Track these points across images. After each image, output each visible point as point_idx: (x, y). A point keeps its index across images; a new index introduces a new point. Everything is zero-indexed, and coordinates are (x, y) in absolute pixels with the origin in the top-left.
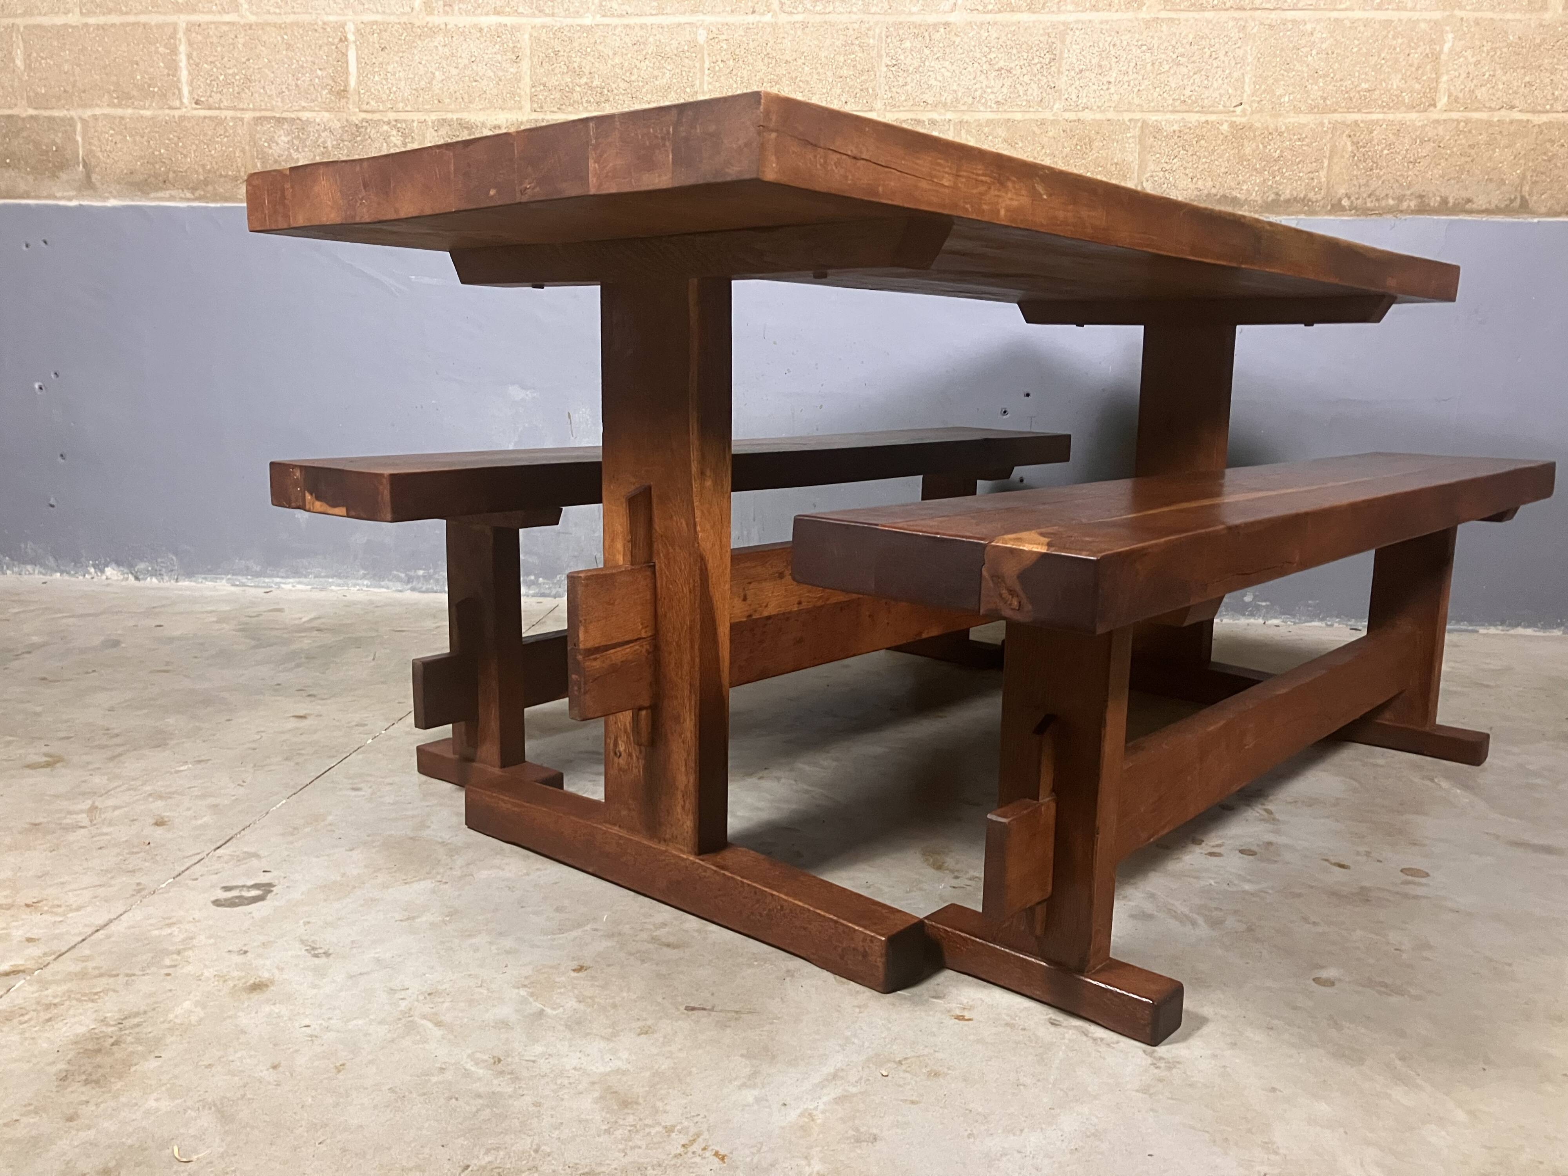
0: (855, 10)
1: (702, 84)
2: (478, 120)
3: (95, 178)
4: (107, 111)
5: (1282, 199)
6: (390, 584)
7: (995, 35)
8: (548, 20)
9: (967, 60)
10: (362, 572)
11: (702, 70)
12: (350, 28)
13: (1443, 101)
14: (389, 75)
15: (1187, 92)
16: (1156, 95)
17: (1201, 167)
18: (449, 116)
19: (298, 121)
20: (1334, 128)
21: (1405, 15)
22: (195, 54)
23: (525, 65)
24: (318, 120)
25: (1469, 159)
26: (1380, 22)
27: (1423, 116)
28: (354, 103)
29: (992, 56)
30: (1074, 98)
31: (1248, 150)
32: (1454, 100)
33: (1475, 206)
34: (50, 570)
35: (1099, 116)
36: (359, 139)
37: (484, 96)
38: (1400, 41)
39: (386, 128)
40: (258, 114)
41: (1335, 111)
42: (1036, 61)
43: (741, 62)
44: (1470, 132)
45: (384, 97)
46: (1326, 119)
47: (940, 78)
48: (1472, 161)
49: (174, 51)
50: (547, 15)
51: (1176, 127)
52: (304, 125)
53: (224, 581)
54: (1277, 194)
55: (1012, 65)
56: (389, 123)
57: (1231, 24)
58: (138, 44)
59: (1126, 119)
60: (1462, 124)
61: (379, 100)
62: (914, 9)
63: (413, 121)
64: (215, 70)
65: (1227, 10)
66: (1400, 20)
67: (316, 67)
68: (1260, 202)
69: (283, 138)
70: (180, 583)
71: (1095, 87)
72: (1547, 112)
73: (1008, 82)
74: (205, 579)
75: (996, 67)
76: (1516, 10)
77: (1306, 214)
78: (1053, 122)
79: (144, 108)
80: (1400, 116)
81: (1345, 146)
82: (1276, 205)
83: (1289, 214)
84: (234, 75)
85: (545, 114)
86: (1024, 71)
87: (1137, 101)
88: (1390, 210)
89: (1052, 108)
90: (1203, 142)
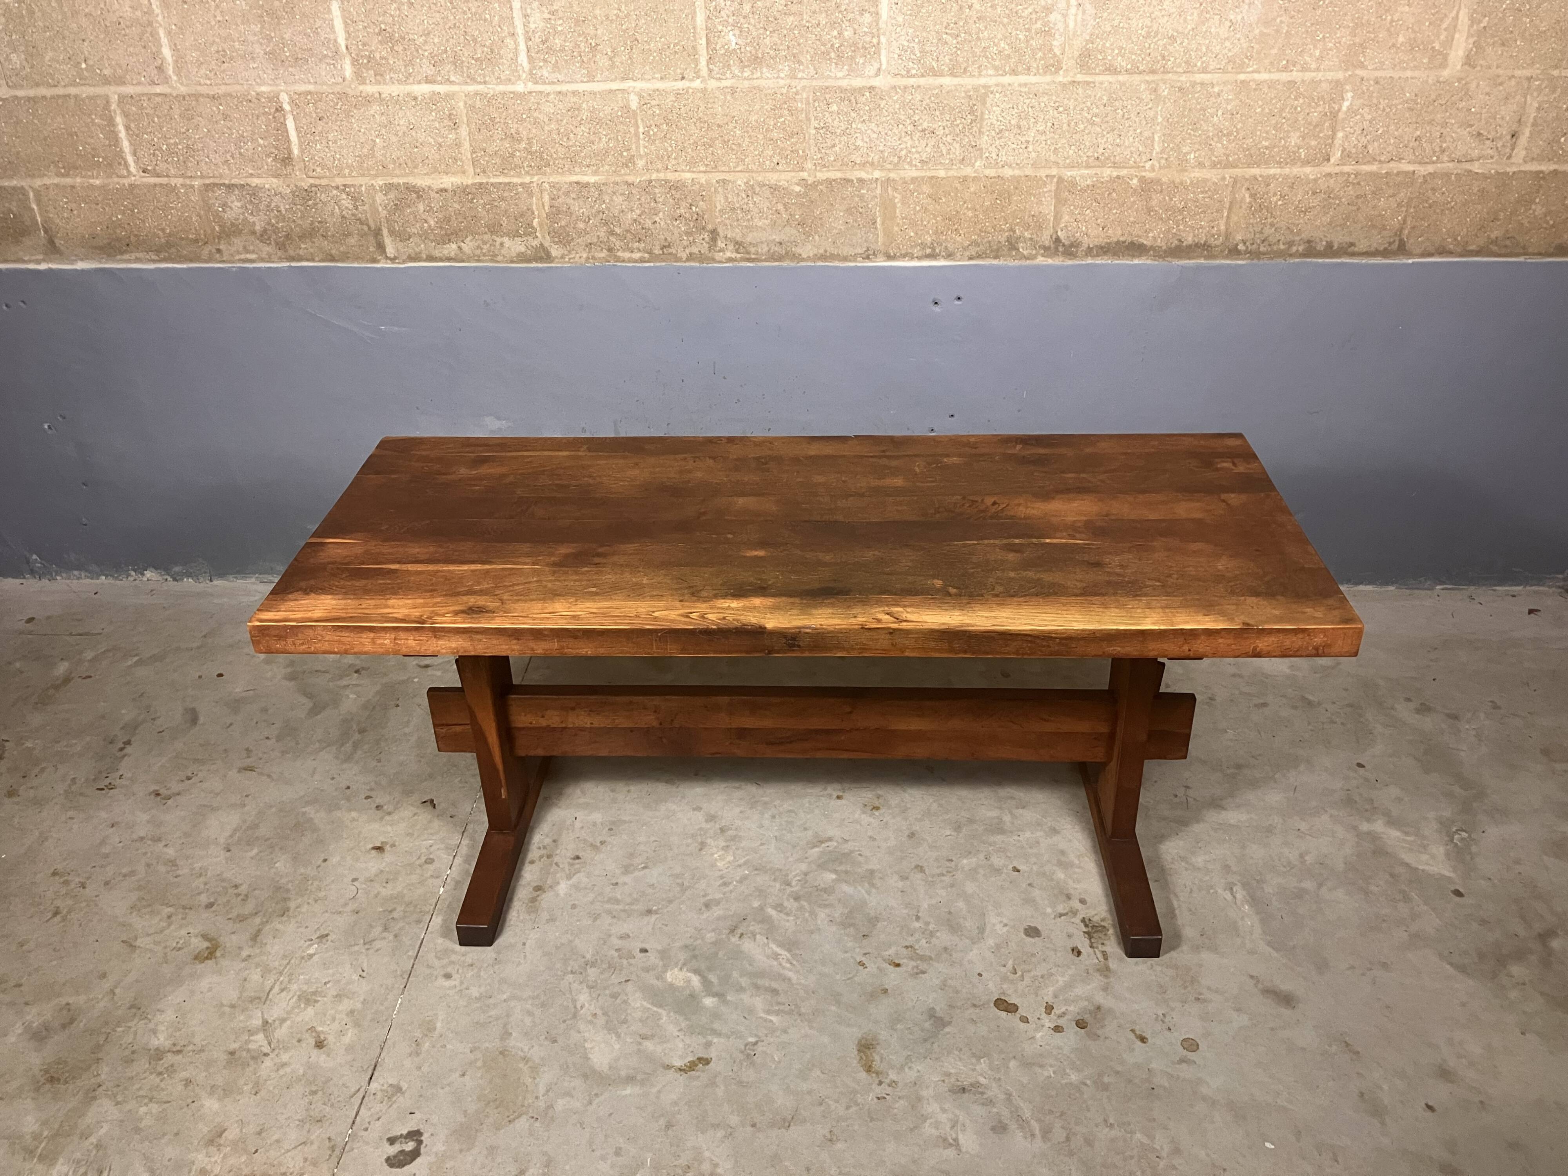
0: (782, 75)
1: (638, 147)
2: (424, 184)
3: (57, 242)
4: (56, 180)
5: (1184, 244)
7: (919, 98)
8: (480, 88)
9: (892, 122)
11: (637, 135)
12: (284, 98)
13: (1337, 156)
14: (330, 143)
15: (1101, 150)
16: (1071, 152)
17: (1112, 218)
18: (395, 180)
19: (248, 187)
20: (1235, 182)
21: (1308, 76)
22: (132, 125)
23: (464, 131)
24: (267, 186)
25: (1355, 208)
26: (1284, 84)
27: (1317, 169)
28: (300, 170)
29: (916, 117)
30: (995, 157)
31: (1155, 202)
32: (1347, 156)
33: (1356, 249)
34: (96, 575)
35: (1017, 172)
36: (310, 202)
37: (427, 161)
38: (1301, 101)
39: (335, 192)
40: (207, 181)
41: (1236, 167)
42: (958, 122)
43: (674, 126)
44: (1359, 183)
45: (329, 164)
46: (1229, 173)
47: (867, 140)
48: (1358, 209)
49: (111, 122)
50: (480, 83)
51: (1089, 182)
52: (254, 193)
53: (253, 580)
54: (1180, 241)
55: (935, 126)
56: (337, 188)
57: (1143, 86)
58: (73, 115)
59: (1043, 175)
60: (1353, 176)
61: (323, 166)
62: (840, 74)
63: (361, 186)
64: (156, 139)
65: (1140, 73)
66: (1303, 81)
67: (257, 136)
68: (1164, 247)
69: (236, 203)
70: (214, 583)
71: (1014, 146)
72: (1434, 162)
73: (932, 142)
74: (236, 578)
75: (920, 128)
76: (1416, 68)
77: (1206, 258)
78: (974, 179)
79: (92, 177)
80: (1296, 170)
81: (1244, 197)
82: (1179, 250)
83: (1189, 259)
84: (176, 144)
85: (489, 177)
86: (947, 131)
87: (1053, 158)
88: (1281, 254)
89: (973, 166)
90: (1114, 195)
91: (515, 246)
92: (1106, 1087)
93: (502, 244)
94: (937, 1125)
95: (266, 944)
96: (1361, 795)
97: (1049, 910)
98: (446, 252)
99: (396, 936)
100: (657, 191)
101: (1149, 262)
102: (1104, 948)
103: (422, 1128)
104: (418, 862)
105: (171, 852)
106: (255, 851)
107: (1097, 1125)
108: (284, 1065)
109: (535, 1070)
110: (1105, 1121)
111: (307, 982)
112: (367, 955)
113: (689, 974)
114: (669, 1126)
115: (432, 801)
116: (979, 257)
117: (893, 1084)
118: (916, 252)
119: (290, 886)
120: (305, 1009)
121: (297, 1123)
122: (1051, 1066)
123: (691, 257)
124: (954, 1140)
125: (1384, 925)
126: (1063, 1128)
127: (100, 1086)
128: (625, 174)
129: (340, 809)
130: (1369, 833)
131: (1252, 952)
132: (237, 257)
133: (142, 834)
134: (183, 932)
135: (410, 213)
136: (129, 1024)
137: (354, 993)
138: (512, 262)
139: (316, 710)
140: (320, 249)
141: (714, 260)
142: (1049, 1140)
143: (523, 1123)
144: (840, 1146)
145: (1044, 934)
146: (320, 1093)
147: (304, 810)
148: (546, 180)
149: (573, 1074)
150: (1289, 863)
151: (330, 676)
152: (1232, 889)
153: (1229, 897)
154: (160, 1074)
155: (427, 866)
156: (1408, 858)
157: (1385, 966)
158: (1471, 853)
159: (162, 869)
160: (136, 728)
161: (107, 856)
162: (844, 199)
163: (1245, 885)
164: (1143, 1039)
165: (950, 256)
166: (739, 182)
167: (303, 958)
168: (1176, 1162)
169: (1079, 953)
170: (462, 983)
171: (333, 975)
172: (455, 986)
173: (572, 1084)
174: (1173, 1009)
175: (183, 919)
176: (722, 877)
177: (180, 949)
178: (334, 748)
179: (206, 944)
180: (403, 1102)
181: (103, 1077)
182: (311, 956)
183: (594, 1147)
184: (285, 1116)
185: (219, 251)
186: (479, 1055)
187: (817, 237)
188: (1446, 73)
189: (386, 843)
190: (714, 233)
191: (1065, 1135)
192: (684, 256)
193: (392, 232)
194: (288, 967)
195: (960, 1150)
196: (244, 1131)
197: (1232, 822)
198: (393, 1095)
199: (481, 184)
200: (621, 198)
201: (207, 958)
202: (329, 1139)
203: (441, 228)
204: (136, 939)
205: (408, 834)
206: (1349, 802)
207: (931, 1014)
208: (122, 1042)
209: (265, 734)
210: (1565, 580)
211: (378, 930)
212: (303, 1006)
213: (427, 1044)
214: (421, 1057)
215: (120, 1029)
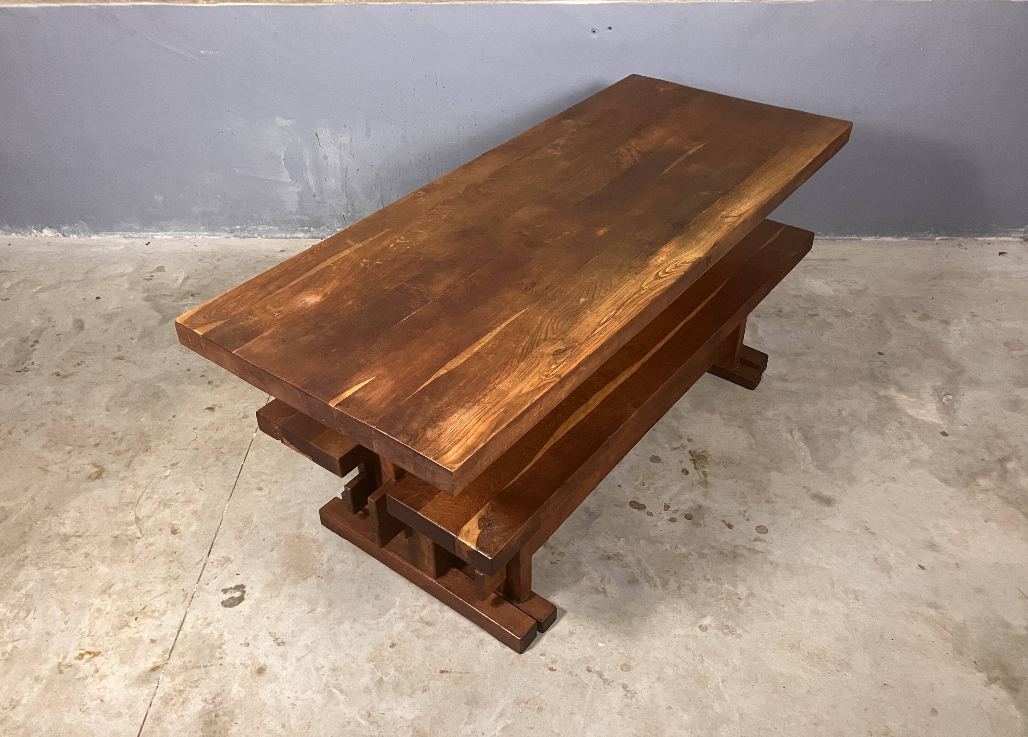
6: (221, 233)
10: (202, 228)
34: (9, 231)
53: (119, 235)
70: (92, 238)
74: (107, 234)
92: (705, 555)
94: (591, 579)
95: (136, 469)
96: (881, 372)
97: (669, 446)
99: (224, 464)
102: (705, 470)
103: (245, 583)
104: (238, 417)
105: (69, 412)
106: (127, 410)
107: (699, 580)
108: (151, 544)
109: (320, 548)
110: (704, 577)
111: (165, 493)
112: (204, 476)
117: (561, 554)
119: (151, 433)
120: (164, 510)
121: (161, 580)
122: (668, 543)
124: (602, 589)
125: (894, 454)
126: (676, 581)
127: (27, 558)
129: (183, 383)
130: (885, 396)
131: (805, 471)
133: (48, 400)
134: (79, 462)
136: (46, 519)
137: (196, 500)
139: (166, 320)
142: (667, 589)
143: (313, 580)
145: (663, 460)
146: (176, 562)
147: (159, 384)
149: (346, 550)
150: (831, 415)
151: (174, 298)
152: (791, 432)
153: (789, 437)
154: (67, 550)
155: (245, 421)
156: (911, 412)
157: (893, 479)
158: (954, 409)
159: (64, 422)
160: (41, 332)
161: (25, 414)
163: (801, 429)
164: (730, 526)
167: (161, 478)
168: (751, 601)
169: (687, 473)
170: (269, 493)
171: (182, 488)
172: (265, 495)
173: (345, 556)
174: (750, 507)
175: (79, 453)
177: (78, 472)
179: (96, 469)
180: (232, 567)
181: (29, 552)
182: (166, 477)
183: (361, 595)
184: (152, 576)
186: (282, 537)
189: (216, 405)
191: (677, 586)
194: (151, 484)
195: (606, 595)
196: (126, 585)
197: (794, 390)
198: (225, 563)
201: (96, 478)
202: (183, 590)
204: (48, 466)
205: (231, 399)
206: (872, 376)
207: (588, 512)
208: (41, 530)
209: (130, 336)
210: (1024, 232)
211: (212, 460)
212: (162, 508)
213: (247, 531)
214: (243, 539)
215: (39, 523)
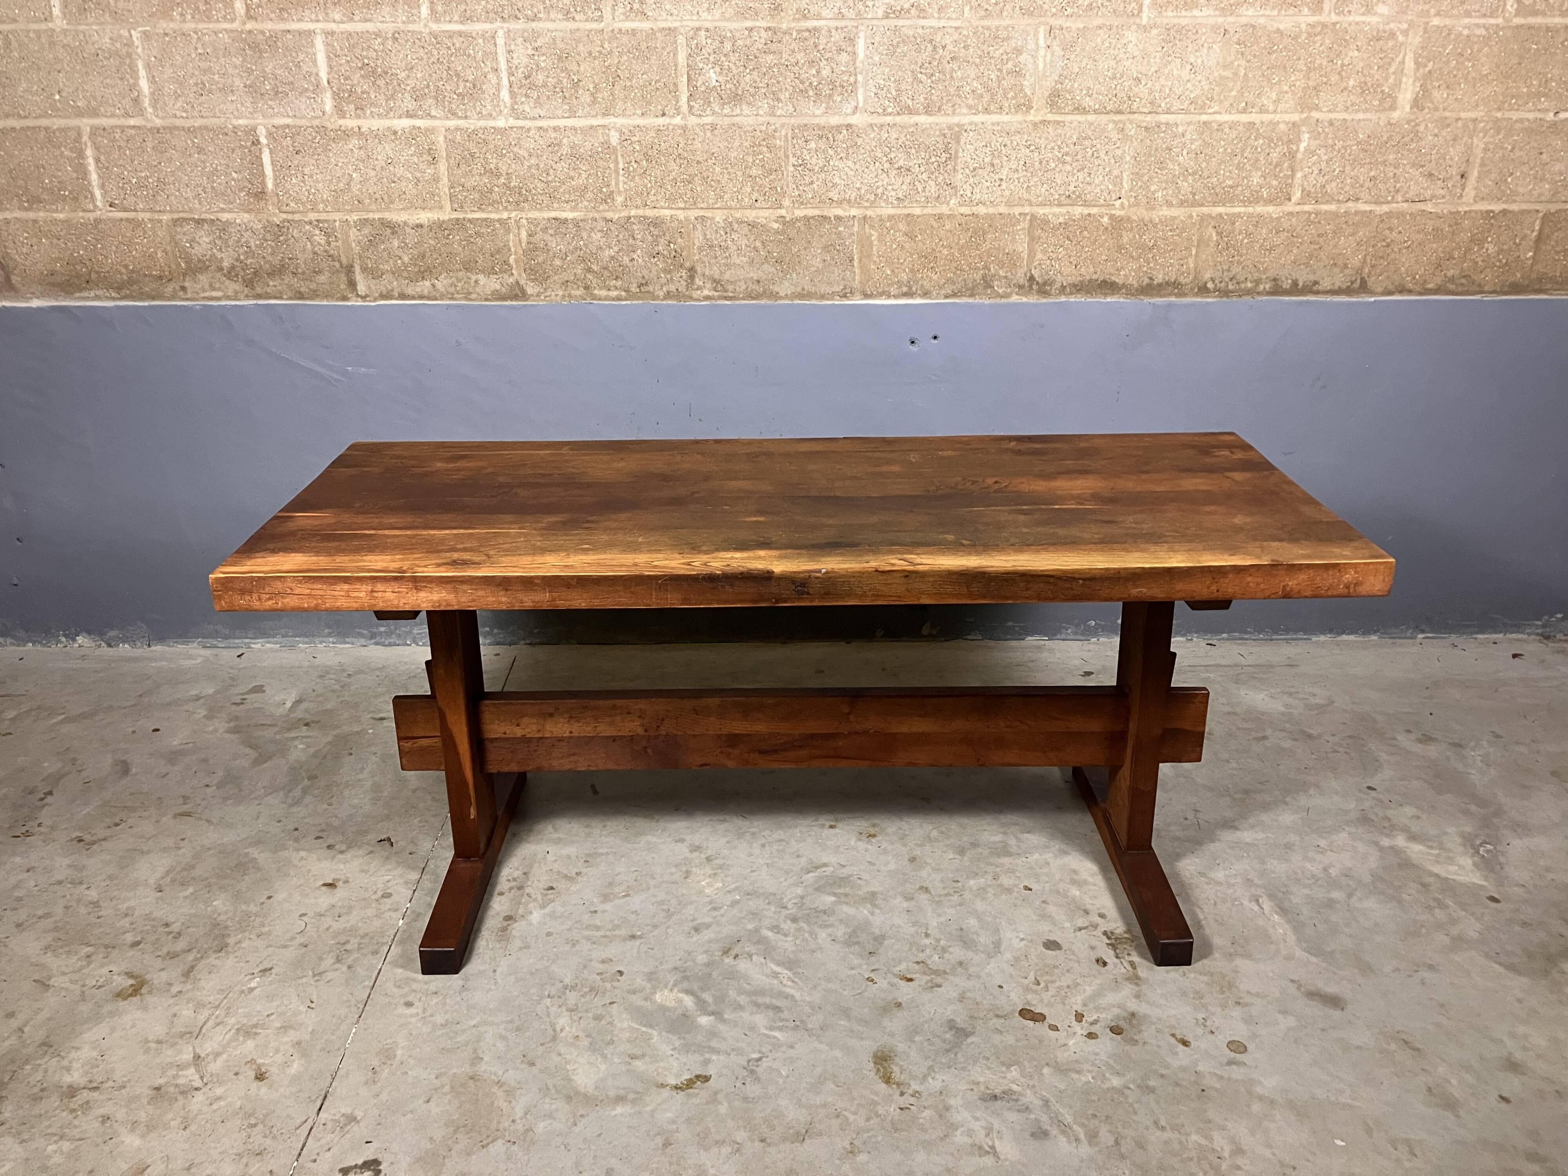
0: (761, 112)
1: (617, 184)
2: (400, 219)
3: (15, 279)
4: (18, 214)
5: (1155, 282)
6: (354, 640)
7: (895, 136)
8: (461, 123)
9: (869, 160)
10: (326, 631)
11: (616, 171)
12: (262, 132)
13: (1297, 195)
14: (306, 177)
15: (1072, 189)
16: (1043, 190)
17: (1084, 256)
18: (371, 216)
19: (218, 222)
20: (1202, 220)
21: (1267, 117)
22: (102, 158)
23: (442, 167)
24: (238, 221)
25: (1317, 247)
26: (1244, 124)
27: (1279, 208)
28: (273, 204)
29: (893, 155)
30: (969, 195)
31: (1125, 240)
32: (1306, 195)
33: (1320, 288)
34: (22, 642)
35: (991, 210)
36: (282, 238)
37: (404, 196)
38: (1261, 141)
39: (307, 227)
40: (176, 216)
41: (1202, 205)
42: (933, 159)
43: (654, 162)
44: (1319, 223)
45: (304, 199)
46: (1195, 211)
47: (844, 177)
48: (1320, 248)
49: (81, 155)
50: (460, 118)
51: (1061, 220)
52: (224, 227)
53: (195, 645)
54: (1151, 279)
55: (911, 164)
56: (310, 223)
57: (1111, 126)
58: (42, 148)
59: (1017, 213)
60: (1313, 215)
61: (297, 201)
62: (818, 112)
63: (335, 221)
64: (126, 173)
65: (1108, 113)
66: (1262, 123)
67: (231, 170)
68: (1136, 285)
69: (205, 239)
70: (153, 648)
71: (988, 184)
72: (1388, 202)
73: (908, 180)
74: (177, 643)
75: (896, 166)
76: (1366, 110)
77: (1177, 296)
78: (949, 216)
79: (57, 211)
80: (1259, 209)
81: (1211, 236)
82: (1150, 289)
83: (1161, 296)
84: (146, 178)
85: (466, 212)
86: (922, 169)
87: (1026, 196)
88: (1248, 292)
89: (948, 204)
90: (1086, 233)
91: (489, 284)
92: (1152, 1090)
93: (476, 281)
94: (970, 1133)
95: (200, 979)
96: (1376, 814)
97: (1067, 925)
98: (418, 290)
99: (349, 967)
100: (635, 227)
101: (1122, 300)
102: (1131, 959)
103: (379, 1157)
104: (374, 897)
105: (93, 894)
107: (1147, 1128)
108: (219, 1098)
109: (510, 1094)
110: (1156, 1123)
111: (247, 1016)
112: (316, 987)
113: (681, 995)
114: (667, 1144)
115: (389, 839)
116: (954, 295)
117: (916, 1094)
118: (893, 290)
119: (229, 923)
120: (244, 1042)
121: (233, 1157)
122: (1089, 1071)
123: (668, 295)
124: (991, 1147)
125: (1424, 930)
126: (1110, 1132)
128: (604, 211)
129: (286, 849)
130: (1392, 848)
131: (1289, 958)
132: (202, 295)
133: (60, 877)
134: (104, 971)
135: (384, 250)
136: (39, 1062)
137: (301, 1024)
138: (486, 300)
139: (260, 760)
140: (289, 286)
141: (691, 298)
142: (1097, 1144)
143: (499, 1147)
144: (862, 1158)
145: (1064, 947)
146: (260, 1126)
147: (246, 851)
148: (524, 216)
149: (555, 1096)
150: (1313, 876)
151: (277, 729)
152: (1257, 901)
153: (1256, 908)
154: (73, 1111)
155: (386, 900)
156: (1436, 869)
157: (1431, 967)
158: (1500, 864)
159: (83, 910)
160: (59, 779)
161: (19, 899)
162: (822, 236)
163: (1271, 897)
164: (1185, 1043)
165: (926, 294)
166: (717, 219)
167: (242, 992)
168: (1240, 1161)
169: (1105, 964)
170: (425, 1010)
171: (278, 1006)
172: (418, 1014)
173: (553, 1107)
174: (1213, 1014)
175: (104, 958)
176: (711, 903)
177: (100, 987)
178: (281, 794)
179: (131, 982)
180: (357, 1131)
181: (7, 1115)
182: (252, 990)
183: (581, 1169)
184: (219, 1150)
185: (183, 288)
186: (445, 1080)
187: (794, 275)
188: (1396, 115)
189: (339, 880)
190: (692, 270)
191: (1113, 1139)
192: (661, 294)
193: (364, 270)
194: (225, 1001)
195: (998, 1158)
197: (1248, 840)
198: (346, 1125)
199: (458, 219)
200: (599, 235)
201: (131, 995)
202: (271, 1172)
203: (415, 265)
204: (50, 978)
205: (362, 871)
206: (1364, 820)
207: (951, 1025)
208: (31, 1079)
209: (205, 782)
210: (1544, 626)
211: (329, 961)
212: (241, 1039)
213: (386, 1071)
214: (379, 1085)
215: (28, 1067)
